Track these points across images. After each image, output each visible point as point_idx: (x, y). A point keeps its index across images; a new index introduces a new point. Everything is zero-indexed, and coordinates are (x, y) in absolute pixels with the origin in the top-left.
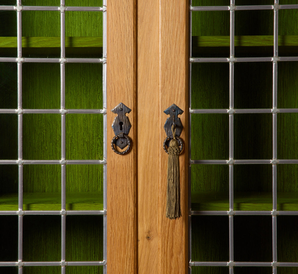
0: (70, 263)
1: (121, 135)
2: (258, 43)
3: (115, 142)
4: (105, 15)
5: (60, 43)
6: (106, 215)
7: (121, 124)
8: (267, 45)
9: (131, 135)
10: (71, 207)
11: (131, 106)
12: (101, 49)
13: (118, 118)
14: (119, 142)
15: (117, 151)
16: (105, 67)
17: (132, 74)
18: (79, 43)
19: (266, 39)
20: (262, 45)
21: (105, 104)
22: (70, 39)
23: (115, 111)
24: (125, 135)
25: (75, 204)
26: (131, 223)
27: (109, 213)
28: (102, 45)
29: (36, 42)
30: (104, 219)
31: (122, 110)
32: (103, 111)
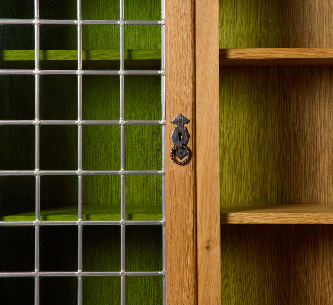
0: (129, 273)
1: (180, 145)
2: (314, 55)
3: (174, 152)
4: (163, 28)
5: (119, 56)
6: (165, 225)
7: (180, 134)
8: (323, 57)
9: (190, 145)
10: (130, 217)
11: (189, 117)
12: (159, 61)
13: (177, 129)
14: (178, 153)
15: (175, 161)
16: (163, 79)
17: (190, 85)
18: (137, 56)
19: (322, 51)
20: (318, 57)
21: (163, 116)
22: (129, 52)
23: (174, 122)
24: (184, 146)
25: (134, 215)
26: (190, 233)
27: (168, 223)
28: (161, 58)
29: (96, 55)
30: (164, 229)
31: (180, 121)
32: (162, 122)
